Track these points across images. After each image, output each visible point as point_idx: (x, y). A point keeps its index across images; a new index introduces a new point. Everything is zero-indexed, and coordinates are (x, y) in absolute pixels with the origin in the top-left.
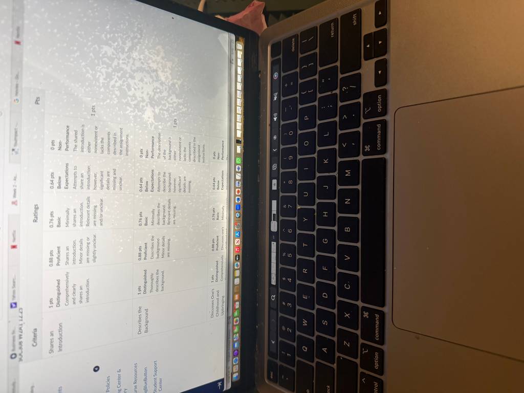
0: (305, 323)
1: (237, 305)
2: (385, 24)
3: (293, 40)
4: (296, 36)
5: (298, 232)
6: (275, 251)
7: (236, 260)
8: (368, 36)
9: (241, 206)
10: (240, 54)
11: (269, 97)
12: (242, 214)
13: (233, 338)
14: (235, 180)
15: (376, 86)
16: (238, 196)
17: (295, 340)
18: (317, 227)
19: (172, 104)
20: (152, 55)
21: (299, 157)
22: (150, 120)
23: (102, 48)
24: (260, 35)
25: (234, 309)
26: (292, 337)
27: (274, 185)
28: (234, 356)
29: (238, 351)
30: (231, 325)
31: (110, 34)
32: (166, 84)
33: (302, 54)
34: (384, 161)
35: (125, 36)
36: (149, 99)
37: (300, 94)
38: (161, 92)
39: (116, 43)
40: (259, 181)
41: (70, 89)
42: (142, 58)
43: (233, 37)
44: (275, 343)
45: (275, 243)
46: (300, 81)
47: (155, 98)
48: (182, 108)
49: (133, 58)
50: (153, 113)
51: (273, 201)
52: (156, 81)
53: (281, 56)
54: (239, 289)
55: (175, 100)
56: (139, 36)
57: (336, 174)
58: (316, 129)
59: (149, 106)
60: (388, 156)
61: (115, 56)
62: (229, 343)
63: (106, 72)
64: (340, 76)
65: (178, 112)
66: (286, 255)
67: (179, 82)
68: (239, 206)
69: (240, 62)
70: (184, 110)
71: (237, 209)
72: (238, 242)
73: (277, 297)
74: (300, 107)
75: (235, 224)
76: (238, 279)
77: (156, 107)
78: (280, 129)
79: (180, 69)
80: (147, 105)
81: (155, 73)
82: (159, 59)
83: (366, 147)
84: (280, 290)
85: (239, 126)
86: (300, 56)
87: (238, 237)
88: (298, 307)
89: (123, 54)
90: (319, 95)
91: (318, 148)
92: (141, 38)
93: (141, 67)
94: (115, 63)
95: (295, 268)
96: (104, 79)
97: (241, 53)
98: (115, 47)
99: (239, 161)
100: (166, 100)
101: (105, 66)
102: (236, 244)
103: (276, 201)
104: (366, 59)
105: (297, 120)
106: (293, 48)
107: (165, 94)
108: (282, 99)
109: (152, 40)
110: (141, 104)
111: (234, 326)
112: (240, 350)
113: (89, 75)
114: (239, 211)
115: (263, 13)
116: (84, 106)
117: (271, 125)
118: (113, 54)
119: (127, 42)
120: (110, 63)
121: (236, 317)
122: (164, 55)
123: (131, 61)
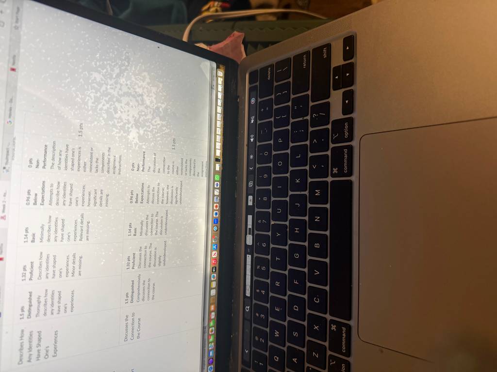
0: (277, 334)
1: (213, 315)
2: (352, 59)
3: (269, 69)
4: (271, 66)
5: (272, 246)
6: (250, 263)
7: (213, 271)
8: (337, 69)
9: (219, 220)
10: (221, 81)
11: (247, 119)
12: (219, 227)
13: (208, 347)
14: (214, 195)
15: (344, 114)
16: (217, 210)
17: (267, 350)
18: (289, 242)
19: (156, 126)
20: (138, 80)
21: (273, 176)
22: (135, 140)
23: (92, 74)
24: (239, 63)
25: (210, 320)
26: (265, 347)
27: (250, 200)
28: (209, 364)
29: (213, 359)
30: (206, 335)
31: (99, 62)
32: (151, 107)
33: (277, 82)
34: (350, 183)
35: (113, 64)
36: (135, 121)
37: (275, 118)
38: (146, 115)
39: (105, 70)
40: (236, 196)
41: (60, 112)
42: (129, 84)
43: (214, 65)
44: (248, 353)
45: (250, 256)
46: (275, 107)
47: (141, 120)
48: (165, 130)
49: (120, 83)
50: (138, 134)
51: (249, 216)
52: (141, 105)
53: (258, 83)
54: (215, 300)
55: (159, 122)
56: (127, 64)
57: (307, 193)
58: (289, 151)
59: (134, 127)
60: (354, 178)
61: (103, 82)
62: (205, 351)
63: (94, 96)
64: (311, 104)
65: (161, 133)
66: (260, 268)
67: (163, 106)
68: (217, 220)
69: (220, 88)
70: (167, 131)
71: (215, 223)
72: (215, 254)
73: (251, 308)
74: (274, 130)
75: (213, 237)
76: (215, 290)
77: (140, 129)
78: (257, 149)
79: (165, 94)
80: (132, 127)
81: (141, 97)
82: (144, 84)
83: (334, 169)
84: (254, 302)
85: (219, 145)
86: (275, 84)
87: (215, 250)
88: (270, 319)
89: (111, 80)
90: (292, 121)
91: (291, 169)
92: (128, 66)
93: (128, 92)
94: (103, 88)
95: (269, 281)
96: (93, 103)
97: (222, 79)
98: (104, 73)
99: (218, 177)
100: (150, 122)
101: (94, 91)
102: (213, 257)
103: (251, 216)
104: (335, 89)
105: (272, 142)
106: (269, 77)
107: (149, 117)
108: (259, 122)
109: (139, 67)
110: (127, 125)
111: (209, 336)
112: (214, 359)
113: (78, 99)
114: (216, 225)
115: (242, 43)
116: (72, 127)
117: (248, 145)
118: (102, 80)
119: (115, 69)
120: (99, 88)
121: (212, 327)
122: (149, 81)
123: (119, 86)
